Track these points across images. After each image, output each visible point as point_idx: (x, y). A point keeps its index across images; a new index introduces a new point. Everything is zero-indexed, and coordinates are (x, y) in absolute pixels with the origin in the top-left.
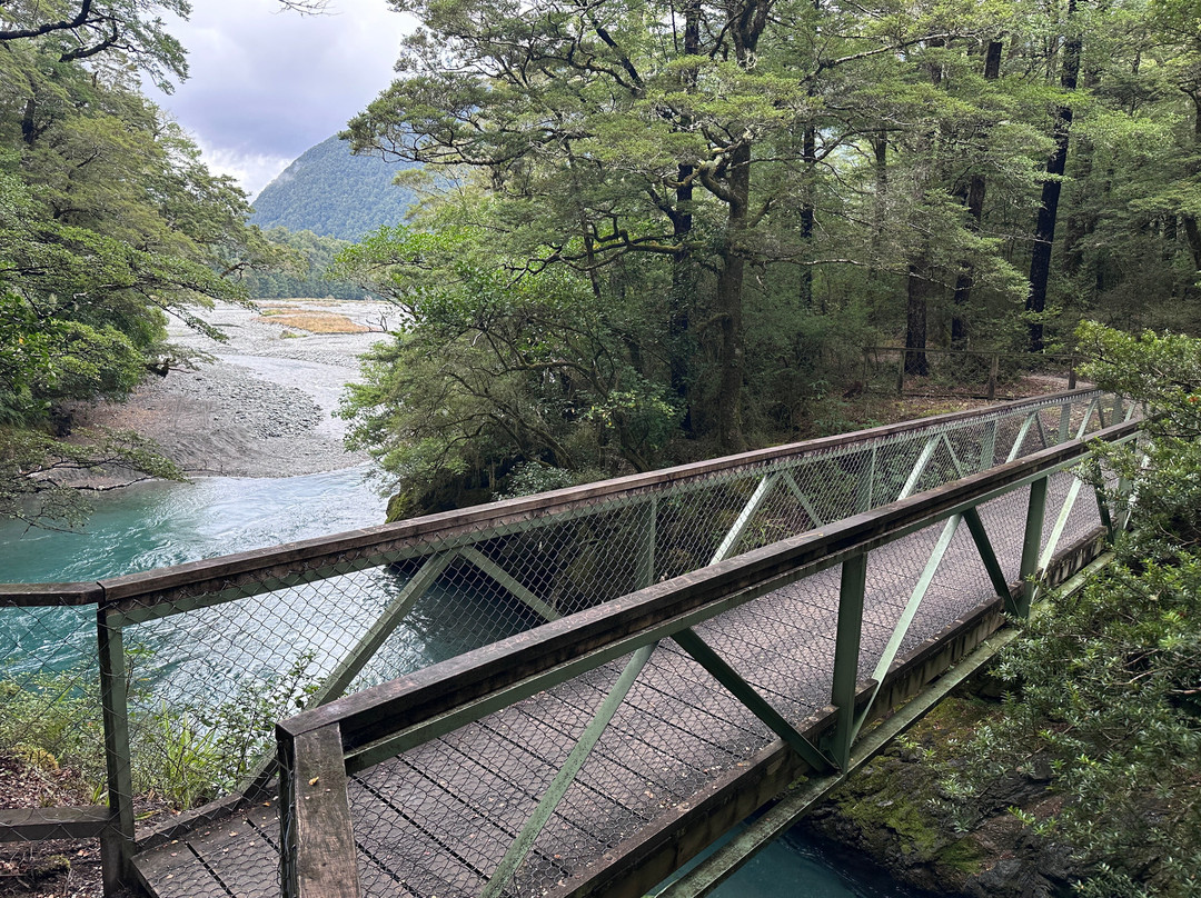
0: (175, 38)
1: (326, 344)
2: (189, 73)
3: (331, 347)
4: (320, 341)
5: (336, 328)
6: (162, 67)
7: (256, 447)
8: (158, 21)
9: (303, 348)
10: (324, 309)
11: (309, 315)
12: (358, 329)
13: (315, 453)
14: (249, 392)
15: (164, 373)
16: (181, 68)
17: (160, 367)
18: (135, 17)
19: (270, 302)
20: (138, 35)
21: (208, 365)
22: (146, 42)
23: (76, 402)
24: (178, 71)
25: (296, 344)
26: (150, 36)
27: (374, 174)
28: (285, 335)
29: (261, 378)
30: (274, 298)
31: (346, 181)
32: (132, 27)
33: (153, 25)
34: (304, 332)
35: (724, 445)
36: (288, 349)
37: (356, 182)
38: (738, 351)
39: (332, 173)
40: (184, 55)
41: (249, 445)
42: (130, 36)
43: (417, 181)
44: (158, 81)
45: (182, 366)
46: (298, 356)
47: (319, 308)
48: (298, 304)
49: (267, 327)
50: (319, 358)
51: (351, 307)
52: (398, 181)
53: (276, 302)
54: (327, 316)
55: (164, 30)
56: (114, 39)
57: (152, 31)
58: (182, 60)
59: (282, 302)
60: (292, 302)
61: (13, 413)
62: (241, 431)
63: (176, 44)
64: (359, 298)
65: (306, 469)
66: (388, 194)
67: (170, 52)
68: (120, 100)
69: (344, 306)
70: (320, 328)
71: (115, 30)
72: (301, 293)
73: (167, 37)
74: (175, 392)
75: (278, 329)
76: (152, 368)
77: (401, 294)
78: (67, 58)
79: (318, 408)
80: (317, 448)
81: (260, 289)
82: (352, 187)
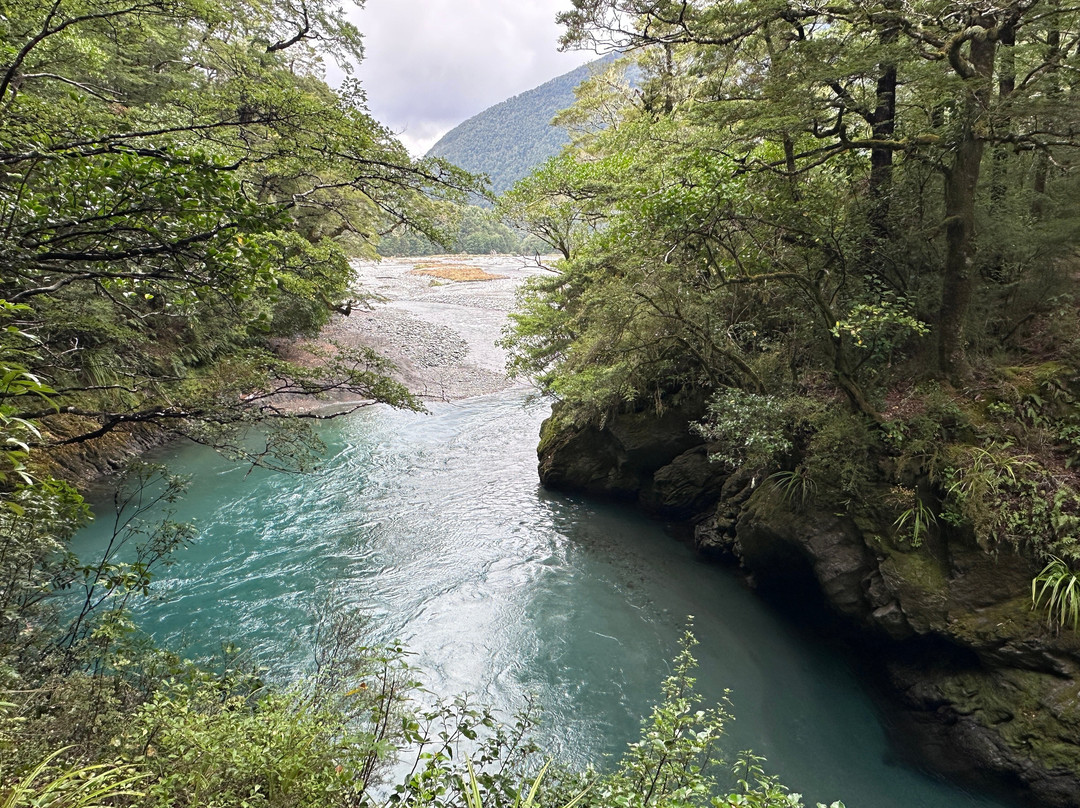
0: (354, 24)
1: (464, 290)
2: (365, 54)
3: (469, 292)
4: (459, 288)
5: (472, 276)
6: (344, 51)
7: (419, 375)
8: (340, 11)
9: (448, 294)
10: (459, 262)
11: (450, 267)
12: (489, 277)
13: (466, 381)
14: (409, 329)
15: (347, 313)
16: (359, 51)
17: (344, 308)
18: (322, 9)
19: (418, 259)
20: (325, 23)
21: (382, 305)
22: (330, 31)
23: (280, 339)
24: (357, 54)
25: (442, 290)
26: (335, 26)
27: (498, 150)
28: (433, 284)
29: (417, 318)
30: (422, 255)
31: (475, 157)
32: (320, 18)
33: (336, 14)
34: (447, 281)
35: (944, 369)
36: (435, 295)
37: (483, 157)
38: (968, 261)
39: (465, 151)
40: (361, 39)
41: (414, 374)
42: (318, 27)
43: (573, 120)
44: (341, 63)
45: (361, 307)
46: (445, 300)
47: (456, 262)
48: (440, 259)
49: (418, 277)
50: (461, 301)
51: (481, 260)
52: (556, 122)
53: (423, 259)
54: (463, 267)
55: (346, 18)
56: (306, 30)
57: (335, 20)
58: (358, 43)
59: (427, 258)
60: (435, 258)
61: (235, 347)
62: (406, 362)
63: (355, 30)
64: (486, 253)
65: (461, 394)
66: (509, 165)
67: (349, 37)
68: (311, 84)
69: (475, 259)
70: (459, 276)
71: (307, 22)
72: (442, 251)
73: (348, 24)
74: (353, 330)
75: (426, 279)
76: (338, 309)
77: (552, 231)
78: (271, 49)
79: (464, 342)
80: (468, 376)
81: (411, 248)
82: (480, 161)
